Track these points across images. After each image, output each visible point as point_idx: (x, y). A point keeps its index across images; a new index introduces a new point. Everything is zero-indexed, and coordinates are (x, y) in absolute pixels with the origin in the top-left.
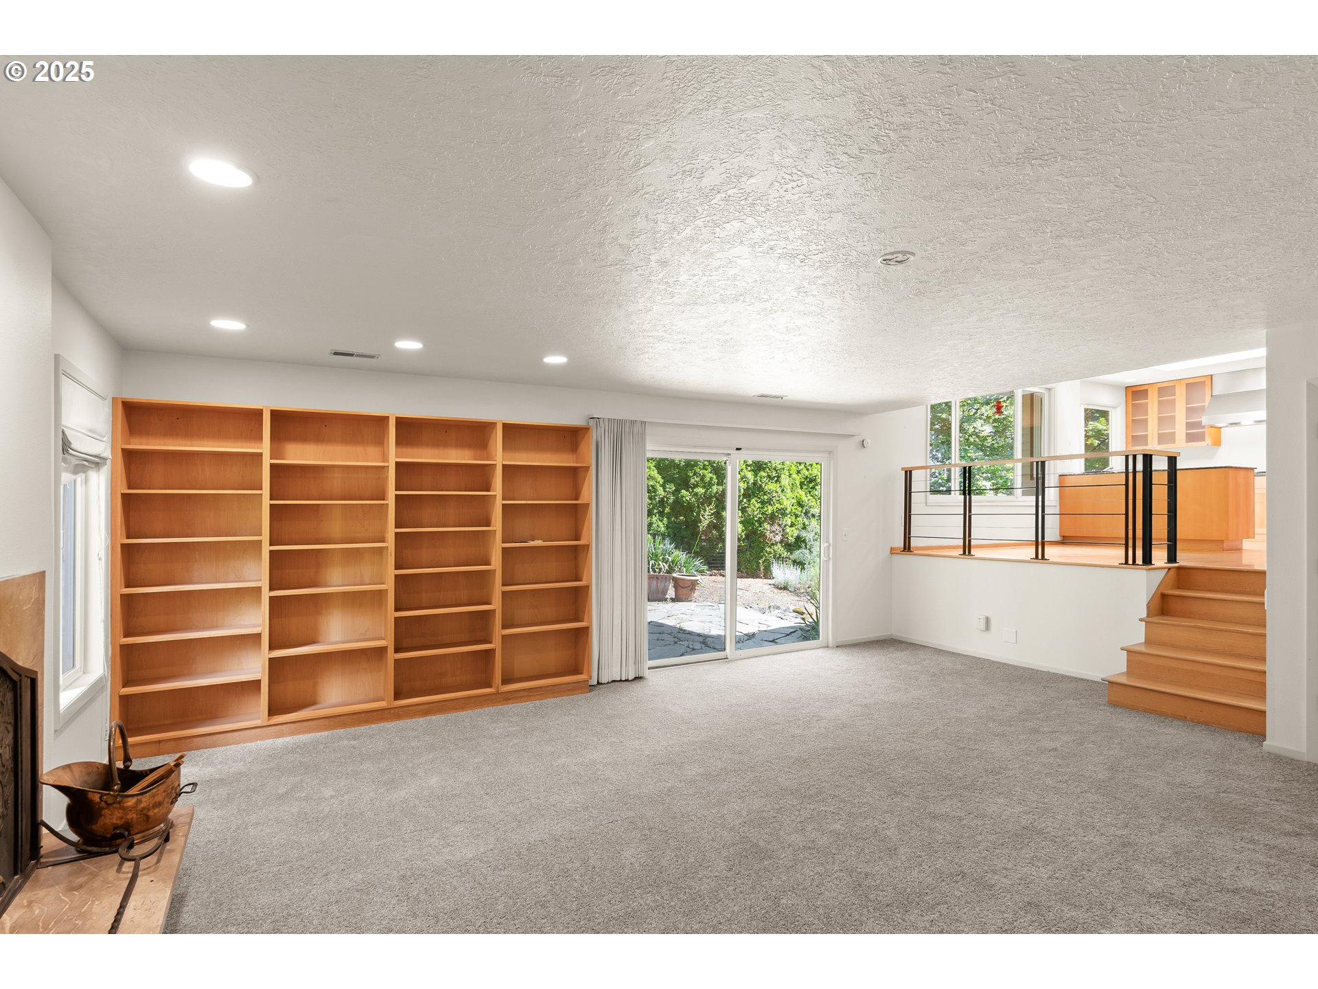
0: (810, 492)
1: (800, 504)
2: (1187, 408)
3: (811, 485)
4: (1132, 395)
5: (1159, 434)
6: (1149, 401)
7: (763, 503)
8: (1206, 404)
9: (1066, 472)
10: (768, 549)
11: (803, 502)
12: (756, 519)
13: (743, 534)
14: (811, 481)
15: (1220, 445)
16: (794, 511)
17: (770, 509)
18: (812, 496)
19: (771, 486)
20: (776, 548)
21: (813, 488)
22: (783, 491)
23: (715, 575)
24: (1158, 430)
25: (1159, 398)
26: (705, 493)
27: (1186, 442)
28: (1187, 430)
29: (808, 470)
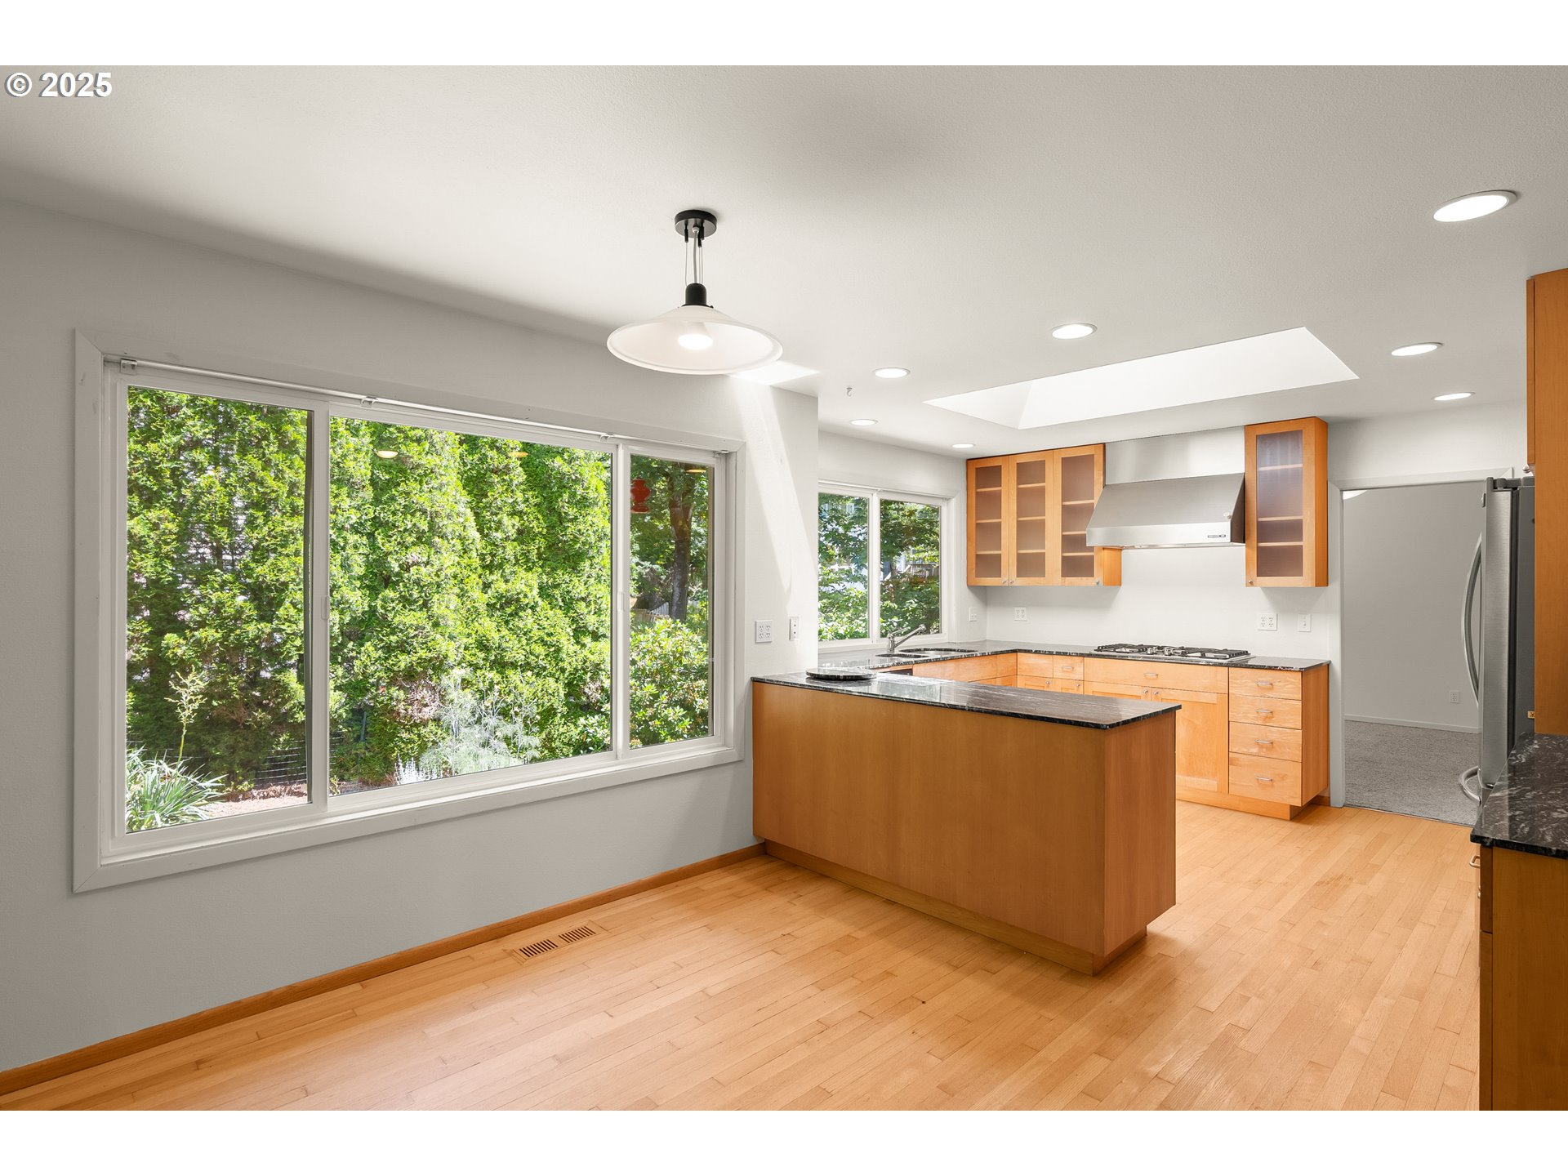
0: (507, 622)
1: (483, 645)
2: (1064, 507)
3: (508, 610)
4: (977, 476)
5: (1019, 555)
6: (1003, 489)
7: (388, 649)
8: (1095, 501)
9: (760, 676)
10: (405, 735)
11: (488, 640)
12: (371, 681)
13: (341, 711)
14: (509, 602)
15: (1121, 585)
16: (468, 658)
17: (404, 661)
18: (510, 629)
19: (410, 618)
20: (423, 731)
21: (515, 614)
22: (436, 625)
23: (279, 795)
24: (1019, 547)
25: (1018, 484)
26: (225, 638)
27: (1062, 576)
28: (1063, 552)
29: (507, 581)
